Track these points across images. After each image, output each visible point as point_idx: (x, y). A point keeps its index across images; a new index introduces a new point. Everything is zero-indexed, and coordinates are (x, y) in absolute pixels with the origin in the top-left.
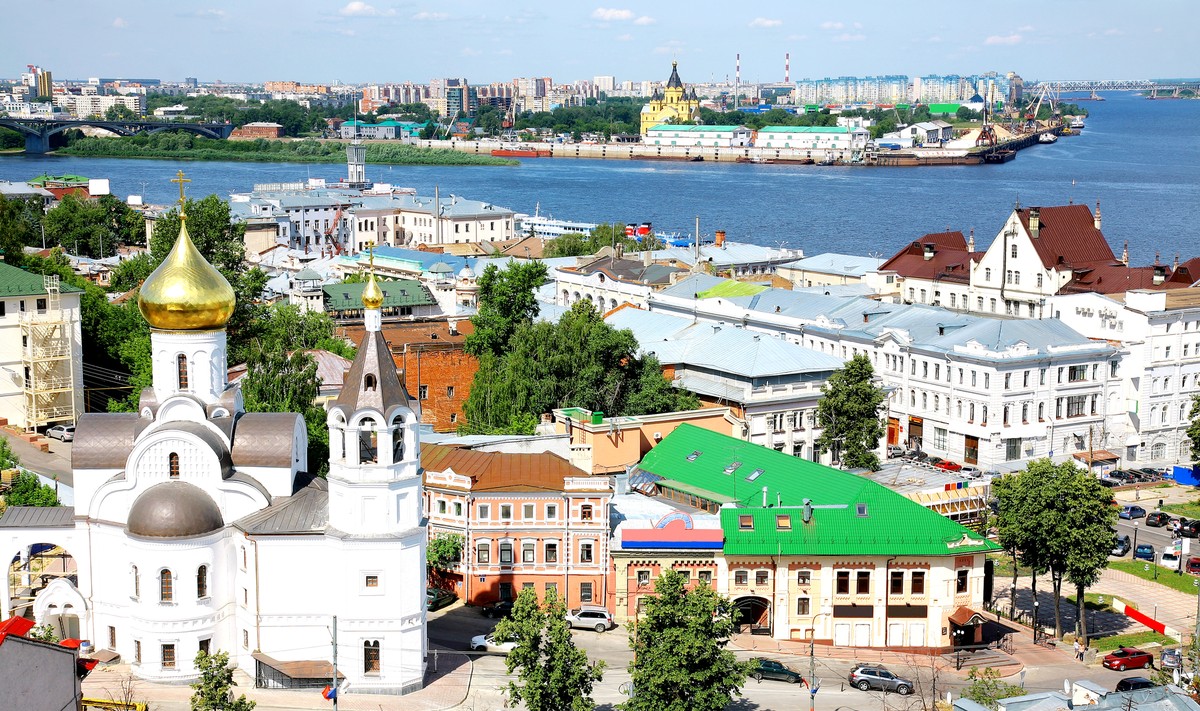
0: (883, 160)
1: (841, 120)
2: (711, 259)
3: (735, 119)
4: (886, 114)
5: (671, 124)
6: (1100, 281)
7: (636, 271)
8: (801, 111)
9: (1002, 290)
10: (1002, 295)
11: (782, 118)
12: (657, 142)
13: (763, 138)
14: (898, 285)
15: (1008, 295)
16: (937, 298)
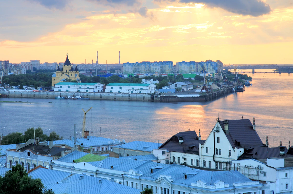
0: (162, 98)
1: (144, 81)
2: (82, 144)
3: (96, 80)
4: (164, 78)
5: (66, 82)
6: (256, 153)
7: (46, 151)
8: (126, 76)
9: (214, 157)
10: (214, 160)
11: (117, 80)
12: (60, 90)
13: (108, 88)
14: (168, 156)
15: (217, 159)
16: (185, 161)
